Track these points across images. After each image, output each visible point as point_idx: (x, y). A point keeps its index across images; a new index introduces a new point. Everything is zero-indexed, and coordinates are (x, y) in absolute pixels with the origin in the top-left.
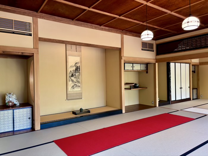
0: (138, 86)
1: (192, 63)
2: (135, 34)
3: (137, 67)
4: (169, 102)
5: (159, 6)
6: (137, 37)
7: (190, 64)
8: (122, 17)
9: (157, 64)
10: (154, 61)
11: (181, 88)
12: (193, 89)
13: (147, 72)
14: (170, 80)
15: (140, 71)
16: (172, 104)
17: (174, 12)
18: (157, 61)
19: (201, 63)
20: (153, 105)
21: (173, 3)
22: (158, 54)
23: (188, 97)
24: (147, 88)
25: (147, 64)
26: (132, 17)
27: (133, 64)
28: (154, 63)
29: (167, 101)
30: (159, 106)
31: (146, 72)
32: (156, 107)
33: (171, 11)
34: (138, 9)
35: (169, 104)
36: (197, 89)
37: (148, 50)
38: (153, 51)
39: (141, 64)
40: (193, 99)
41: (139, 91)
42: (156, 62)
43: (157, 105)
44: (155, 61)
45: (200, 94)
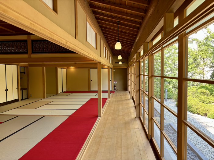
1: (20, 65)
7: (17, 65)
11: (6, 90)
12: (22, 90)
36: (27, 89)
40: (22, 100)
45: (30, 94)
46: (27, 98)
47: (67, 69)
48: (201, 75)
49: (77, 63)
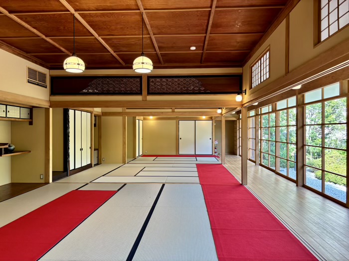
0: (14, 149)
1: (94, 113)
2: (18, 51)
3: (14, 113)
4: (66, 173)
5: (88, 22)
6: (20, 56)
7: (91, 113)
8: (13, 16)
9: (51, 109)
10: (46, 105)
11: (81, 149)
12: (95, 150)
13: (31, 123)
14: (69, 136)
15: (20, 120)
16: (70, 175)
17: (102, 38)
18: (53, 104)
19: (104, 114)
20: (43, 181)
21: (108, 27)
22: (53, 92)
23: (89, 162)
24: (30, 152)
25: (31, 109)
26: (32, 23)
27: (6, 105)
28: (46, 108)
29: (64, 172)
30: (53, 181)
31: (28, 123)
32: (49, 183)
33: (99, 36)
34: (54, 14)
35: (67, 176)
36: (98, 150)
37: (38, 85)
38: (46, 87)
39: (20, 107)
40: (95, 165)
41: (12, 158)
42: (50, 107)
43: (51, 181)
44: (49, 105)
45: (102, 157)
46: (97, 164)
47: (144, 121)
48: (343, 132)
49: (176, 110)
